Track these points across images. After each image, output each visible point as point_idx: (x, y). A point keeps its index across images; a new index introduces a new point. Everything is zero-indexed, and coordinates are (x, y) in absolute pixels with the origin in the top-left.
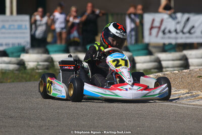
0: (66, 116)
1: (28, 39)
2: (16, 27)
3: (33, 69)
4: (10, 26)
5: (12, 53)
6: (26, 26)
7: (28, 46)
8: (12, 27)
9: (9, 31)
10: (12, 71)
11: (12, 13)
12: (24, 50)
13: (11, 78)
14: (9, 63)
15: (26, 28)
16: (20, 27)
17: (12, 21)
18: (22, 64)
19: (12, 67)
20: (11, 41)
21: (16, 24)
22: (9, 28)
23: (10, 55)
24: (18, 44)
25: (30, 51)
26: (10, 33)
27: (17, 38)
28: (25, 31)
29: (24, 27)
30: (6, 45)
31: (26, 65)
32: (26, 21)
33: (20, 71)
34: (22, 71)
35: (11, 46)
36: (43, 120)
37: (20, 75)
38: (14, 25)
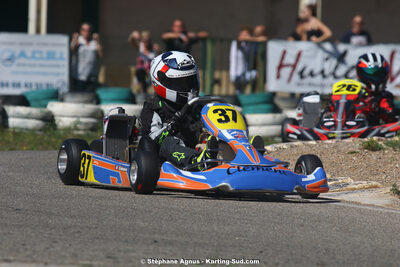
1: (65, 78)
2: (45, 55)
3: (68, 130)
4: (34, 53)
5: (37, 100)
6: (61, 54)
7: (65, 89)
8: (37, 55)
9: (33, 62)
10: (32, 131)
11: (38, 31)
12: (56, 96)
13: (28, 143)
14: (28, 117)
15: (61, 58)
17: (38, 44)
18: (49, 119)
19: (32, 123)
20: (35, 79)
21: (45, 50)
22: (33, 57)
23: (32, 103)
24: (48, 85)
25: (68, 98)
26: (31, 65)
27: (44, 74)
28: (60, 63)
29: (58, 55)
30: (27, 85)
31: (57, 122)
32: (62, 45)
33: (45, 132)
34: (48, 133)
35: (34, 88)
36: (72, 217)
37: (46, 138)
38: (41, 52)
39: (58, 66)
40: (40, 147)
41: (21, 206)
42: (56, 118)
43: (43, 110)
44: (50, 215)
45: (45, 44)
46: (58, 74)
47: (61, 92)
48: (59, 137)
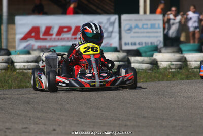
0: (199, 116)
1: (162, 39)
2: (149, 26)
3: (166, 69)
4: (143, 25)
5: (146, 52)
6: (159, 25)
7: (161, 45)
8: (145, 26)
9: (142, 30)
10: (145, 70)
11: (145, 12)
12: (157, 50)
13: (144, 78)
14: (142, 62)
15: (159, 28)
16: (153, 26)
17: (146, 20)
18: (155, 63)
19: (144, 66)
20: (144, 40)
21: (149, 23)
22: (143, 28)
23: (143, 54)
24: (151, 43)
25: (163, 50)
26: (141, 32)
27: (149, 37)
28: (158, 30)
29: (157, 26)
30: (139, 44)
31: (159, 64)
32: (159, 20)
33: (153, 71)
34: (155, 71)
35: (144, 45)
36: (176, 120)
37: (153, 74)
38: (147, 25)
39: (157, 32)
40: (150, 80)
41: (146, 115)
42: (158, 62)
43: (151, 58)
44: (163, 119)
45: (150, 20)
46: (157, 37)
47: (159, 47)
48: (161, 73)
